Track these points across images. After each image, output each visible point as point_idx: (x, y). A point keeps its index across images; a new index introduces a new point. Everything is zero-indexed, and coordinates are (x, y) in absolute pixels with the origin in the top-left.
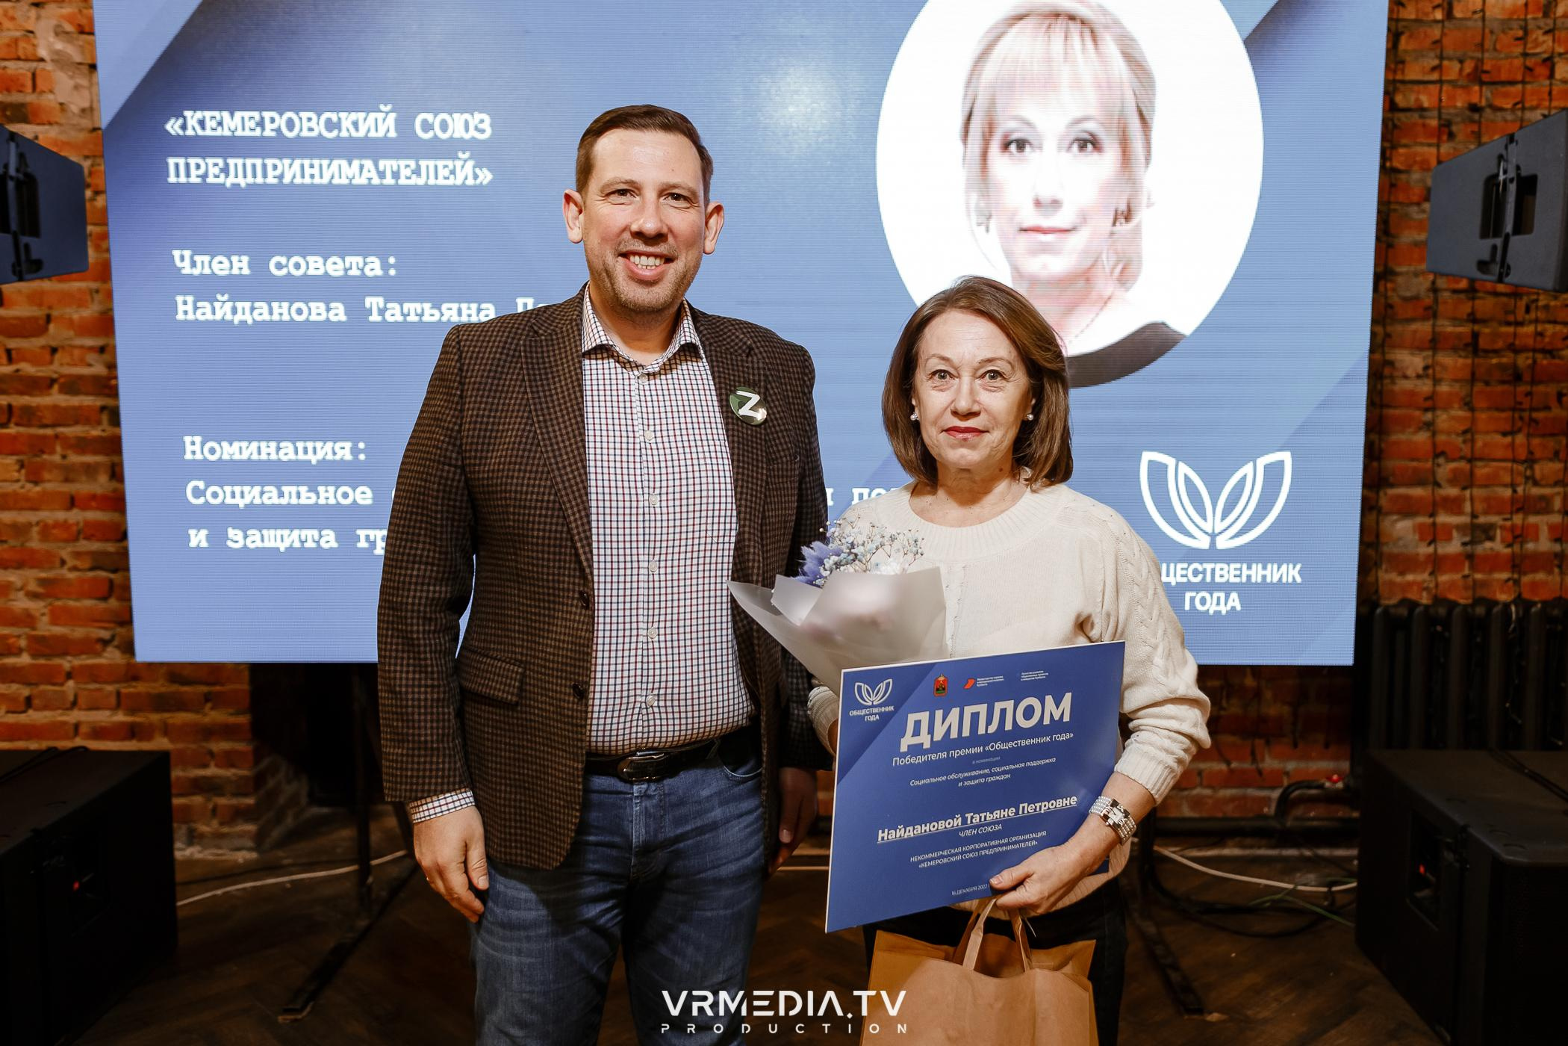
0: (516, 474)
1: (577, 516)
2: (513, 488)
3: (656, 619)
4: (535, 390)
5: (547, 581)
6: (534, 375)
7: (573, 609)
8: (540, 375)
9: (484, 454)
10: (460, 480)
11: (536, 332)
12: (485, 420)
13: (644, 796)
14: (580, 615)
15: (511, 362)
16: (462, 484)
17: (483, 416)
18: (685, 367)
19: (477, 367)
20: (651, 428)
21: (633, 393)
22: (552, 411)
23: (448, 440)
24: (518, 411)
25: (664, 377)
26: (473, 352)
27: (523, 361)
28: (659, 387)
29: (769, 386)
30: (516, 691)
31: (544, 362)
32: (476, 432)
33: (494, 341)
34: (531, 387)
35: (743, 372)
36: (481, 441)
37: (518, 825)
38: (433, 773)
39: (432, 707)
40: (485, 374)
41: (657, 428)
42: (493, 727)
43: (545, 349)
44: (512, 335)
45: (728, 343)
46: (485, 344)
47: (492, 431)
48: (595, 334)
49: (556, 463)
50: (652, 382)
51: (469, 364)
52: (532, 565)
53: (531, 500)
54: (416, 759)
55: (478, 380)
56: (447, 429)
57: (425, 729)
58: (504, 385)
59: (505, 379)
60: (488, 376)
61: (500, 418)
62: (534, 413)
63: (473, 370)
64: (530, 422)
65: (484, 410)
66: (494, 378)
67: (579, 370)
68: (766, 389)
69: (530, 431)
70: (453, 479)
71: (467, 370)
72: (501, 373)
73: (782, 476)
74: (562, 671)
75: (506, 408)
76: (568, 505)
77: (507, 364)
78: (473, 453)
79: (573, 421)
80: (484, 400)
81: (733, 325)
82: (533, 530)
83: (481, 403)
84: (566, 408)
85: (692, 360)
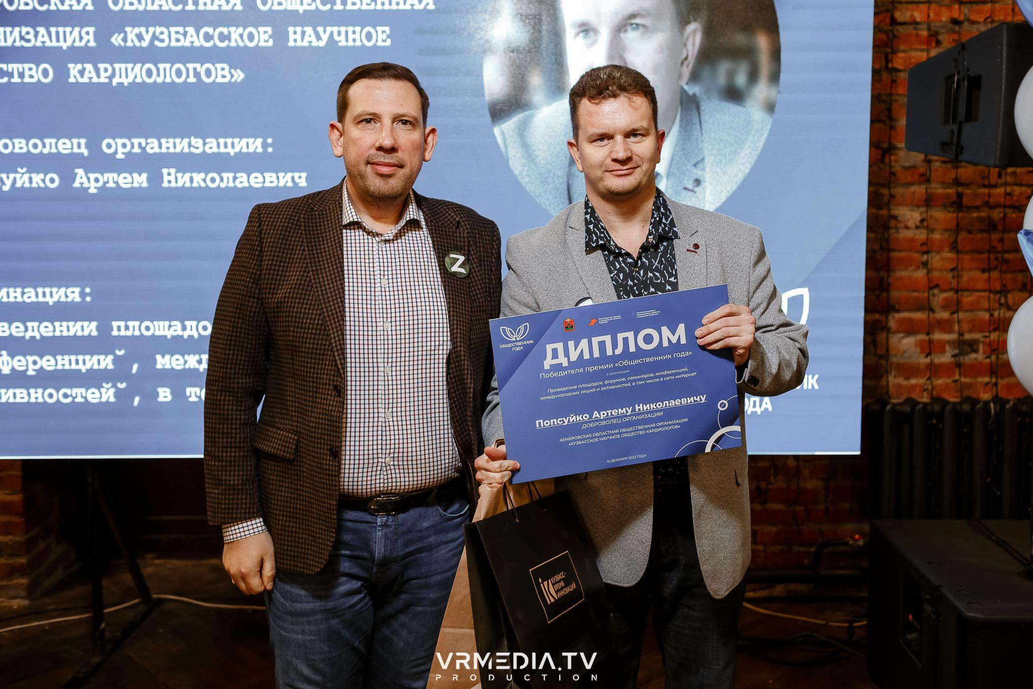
1: (336, 335)
3: (391, 406)
4: (310, 248)
5: (313, 377)
6: (310, 238)
7: (329, 397)
8: (314, 238)
9: (275, 291)
10: (260, 308)
11: (312, 209)
12: (277, 268)
13: (385, 525)
14: (334, 401)
15: (295, 229)
16: (262, 310)
17: (275, 265)
18: (410, 235)
19: (271, 232)
20: (386, 277)
21: (374, 253)
22: (322, 263)
23: (252, 280)
24: (299, 263)
25: (395, 242)
26: (269, 221)
27: (303, 228)
28: (392, 249)
29: (471, 249)
30: (293, 451)
31: (317, 230)
32: (271, 277)
33: (284, 215)
34: (308, 246)
35: (453, 240)
36: (274, 282)
37: (290, 543)
38: (239, 506)
39: (239, 461)
40: (277, 236)
41: (390, 277)
42: (277, 475)
43: (318, 220)
44: (296, 210)
45: (443, 219)
46: (277, 216)
47: (281, 276)
48: (349, 214)
49: (324, 299)
50: (388, 245)
51: (266, 229)
52: (304, 367)
53: (306, 323)
54: (227, 497)
55: (272, 240)
56: (252, 273)
57: (234, 476)
58: (290, 245)
59: (291, 241)
60: (279, 238)
61: (287, 267)
62: (309, 265)
63: (269, 234)
64: (307, 270)
65: (277, 261)
66: (283, 239)
67: (340, 236)
68: (469, 251)
69: (307, 277)
70: (256, 308)
71: (265, 234)
72: (288, 236)
73: (480, 311)
74: (321, 439)
75: (291, 261)
76: (330, 327)
77: (292, 230)
78: (268, 291)
79: (336, 271)
80: (276, 254)
81: (447, 206)
82: (305, 343)
83: (274, 256)
84: (332, 262)
85: (412, 231)
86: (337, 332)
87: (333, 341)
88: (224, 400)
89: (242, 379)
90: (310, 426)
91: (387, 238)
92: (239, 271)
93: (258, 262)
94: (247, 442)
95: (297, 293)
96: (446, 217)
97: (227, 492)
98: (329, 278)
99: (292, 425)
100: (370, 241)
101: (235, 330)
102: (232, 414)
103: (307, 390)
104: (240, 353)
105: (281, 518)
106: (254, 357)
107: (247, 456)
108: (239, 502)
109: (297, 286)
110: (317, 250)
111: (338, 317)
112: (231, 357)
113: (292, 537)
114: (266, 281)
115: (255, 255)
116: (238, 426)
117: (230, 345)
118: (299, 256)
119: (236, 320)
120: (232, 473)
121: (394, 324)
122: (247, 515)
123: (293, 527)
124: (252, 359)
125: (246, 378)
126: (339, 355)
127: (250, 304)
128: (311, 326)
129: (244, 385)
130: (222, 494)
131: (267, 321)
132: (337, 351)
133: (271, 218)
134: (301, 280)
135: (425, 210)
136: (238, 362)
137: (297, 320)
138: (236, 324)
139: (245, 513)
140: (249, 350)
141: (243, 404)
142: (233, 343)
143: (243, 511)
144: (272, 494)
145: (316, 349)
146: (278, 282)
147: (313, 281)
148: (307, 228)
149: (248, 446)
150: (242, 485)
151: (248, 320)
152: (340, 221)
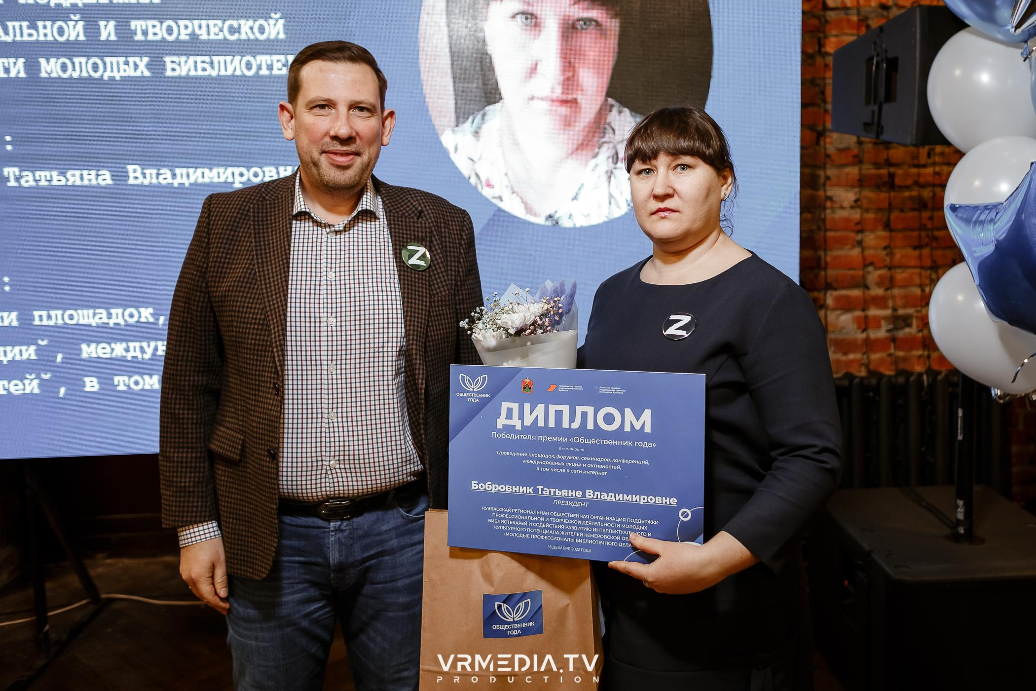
0: (240, 299)
1: (276, 329)
2: (237, 309)
3: (335, 406)
4: (258, 240)
5: (255, 375)
6: (259, 229)
7: (269, 396)
8: (263, 229)
9: (220, 284)
10: (208, 303)
11: (264, 198)
12: (223, 260)
13: (338, 530)
14: (274, 400)
15: (244, 219)
16: (209, 305)
18: (364, 225)
19: (220, 222)
20: (333, 270)
21: (323, 245)
22: (268, 255)
23: (198, 274)
24: (246, 255)
25: (347, 233)
26: (218, 212)
27: (252, 219)
28: (342, 240)
29: (433, 239)
30: (239, 452)
31: (267, 220)
32: (216, 269)
33: (234, 204)
34: (255, 238)
35: (414, 231)
36: (219, 275)
37: (239, 548)
38: (190, 509)
39: (191, 462)
40: (225, 227)
41: (338, 270)
42: (228, 477)
43: (269, 210)
44: (247, 200)
45: (404, 209)
46: (227, 206)
47: (227, 268)
48: (300, 203)
49: (267, 293)
50: (338, 236)
51: (215, 220)
52: (247, 363)
53: (248, 318)
54: (178, 499)
55: (220, 231)
56: (199, 266)
57: (186, 477)
58: (238, 236)
59: (239, 232)
60: (227, 230)
61: (234, 259)
62: (255, 257)
63: (217, 224)
64: (253, 262)
65: (223, 253)
67: (288, 227)
68: (431, 241)
69: (252, 269)
70: (203, 302)
71: (213, 225)
72: (237, 227)
73: (442, 306)
74: (262, 439)
75: (238, 252)
76: (271, 322)
77: (242, 221)
78: (213, 284)
79: (281, 263)
80: (223, 245)
81: (410, 194)
82: (248, 339)
83: (220, 248)
84: (278, 253)
85: (367, 221)
86: (278, 327)
87: (273, 336)
88: (176, 399)
89: (194, 376)
90: (252, 426)
91: (337, 229)
92: (189, 264)
93: (205, 255)
94: (200, 443)
96: (408, 207)
97: (178, 494)
98: (274, 270)
99: (239, 425)
100: (320, 232)
101: (185, 325)
102: (183, 414)
103: (250, 389)
104: (191, 349)
105: (231, 520)
106: (205, 354)
107: (200, 457)
108: (190, 504)
109: (242, 279)
110: (264, 241)
111: (279, 312)
112: (181, 353)
113: (241, 540)
114: (211, 274)
115: (202, 247)
116: (190, 426)
117: (180, 341)
118: (247, 248)
119: (186, 315)
120: (183, 474)
121: (339, 319)
122: (198, 519)
123: (242, 530)
124: (203, 356)
125: (198, 376)
126: (277, 351)
127: (197, 298)
128: (253, 321)
129: (196, 383)
130: (173, 496)
131: (215, 317)
132: (277, 347)
133: (220, 208)
134: (246, 273)
135: (385, 199)
136: (190, 358)
138: (185, 319)
139: (196, 517)
140: (198, 347)
141: (195, 402)
142: (183, 339)
143: (194, 514)
144: (222, 496)
145: (258, 345)
146: (223, 275)
147: (258, 274)
148: (256, 219)
149: (201, 447)
150: (194, 487)
151: (197, 316)
152: (290, 209)
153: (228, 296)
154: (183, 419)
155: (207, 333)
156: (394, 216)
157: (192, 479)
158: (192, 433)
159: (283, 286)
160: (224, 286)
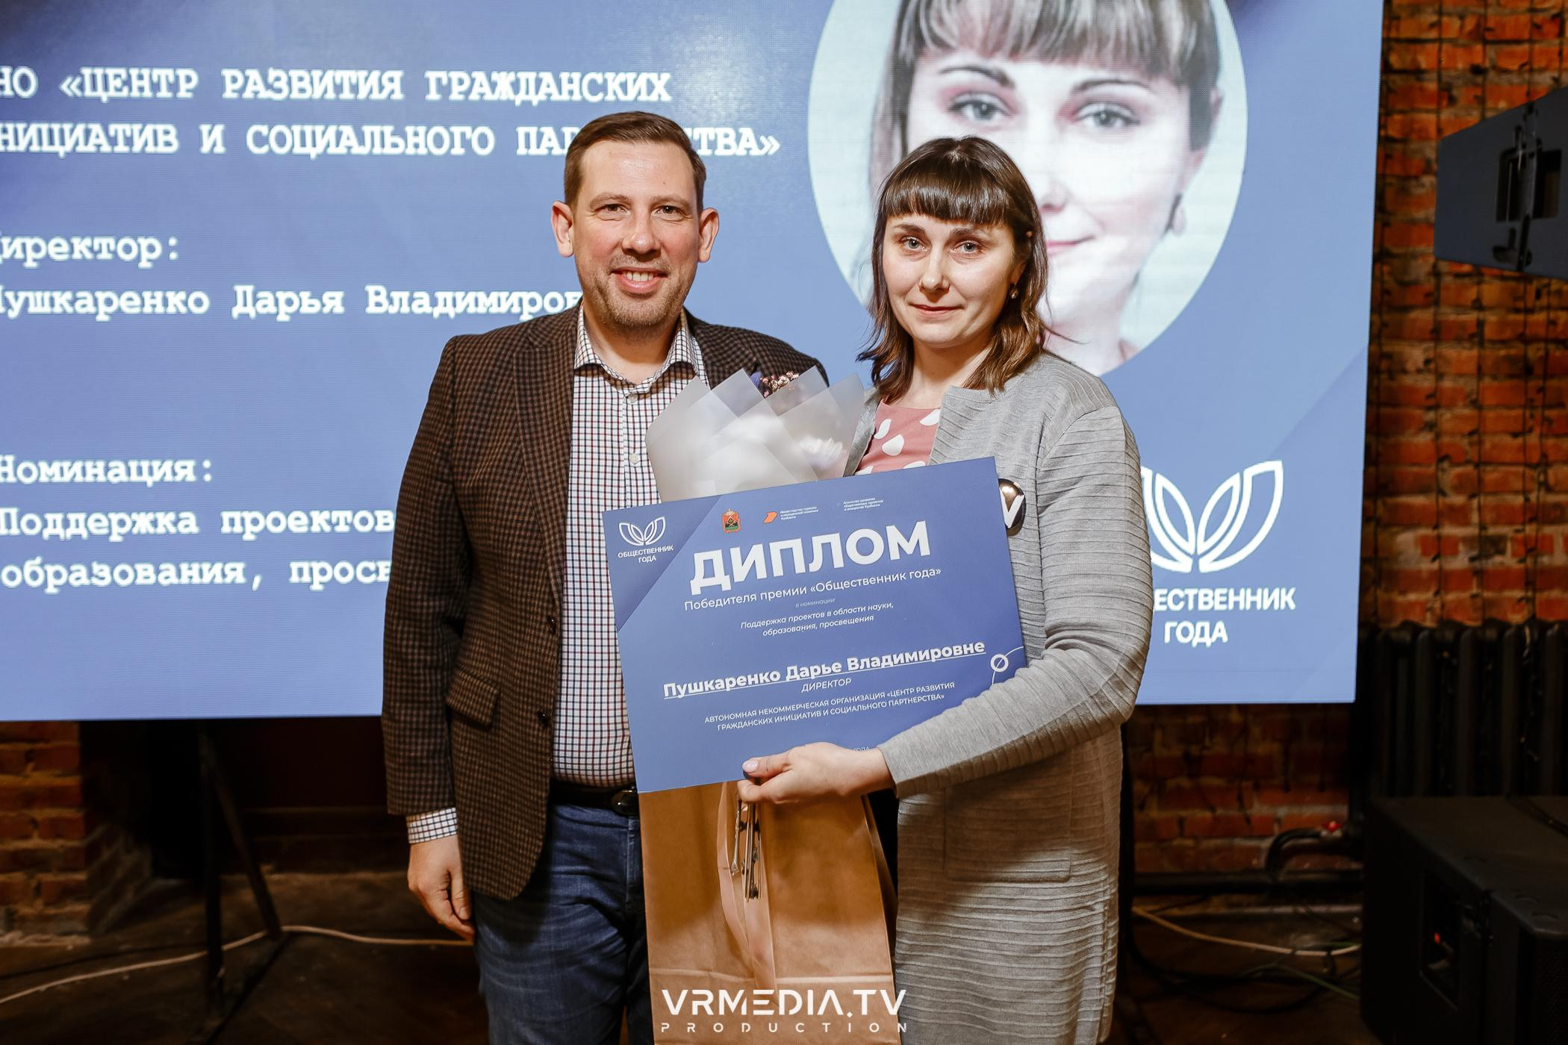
1: (552, 538)
2: (496, 507)
4: (524, 405)
5: (521, 603)
6: (525, 390)
7: (541, 634)
8: (531, 389)
9: (472, 471)
10: (451, 496)
11: (531, 343)
12: (475, 435)
14: (548, 640)
16: (453, 500)
17: (473, 432)
18: (677, 385)
19: (469, 380)
20: (637, 451)
21: (621, 414)
22: (539, 429)
23: (439, 454)
24: (507, 428)
25: (654, 396)
26: (466, 364)
27: (515, 374)
28: (649, 407)
30: (490, 712)
31: (536, 377)
32: (465, 448)
33: (489, 354)
34: (520, 402)
36: (469, 457)
38: (423, 789)
39: (424, 723)
40: (477, 387)
41: (643, 450)
43: (538, 362)
44: (507, 345)
45: (733, 360)
46: (479, 356)
47: (481, 447)
48: (586, 351)
49: (539, 484)
50: (642, 402)
51: (462, 377)
52: (509, 585)
53: (512, 520)
54: (407, 775)
56: (440, 443)
57: (416, 744)
58: (495, 400)
59: (497, 393)
60: (479, 390)
61: (490, 434)
62: (521, 431)
63: (465, 383)
64: (517, 439)
65: (475, 425)
66: (485, 391)
67: (568, 386)
69: (516, 449)
70: (445, 495)
71: (459, 384)
72: (493, 386)
74: (528, 697)
75: (496, 425)
76: (545, 528)
77: (500, 378)
79: (558, 440)
80: (475, 414)
81: (740, 338)
82: (511, 550)
83: (471, 417)
84: (554, 427)
85: (682, 378)
86: (554, 534)
87: (548, 548)
88: (402, 632)
89: (428, 601)
90: (513, 676)
91: (640, 390)
92: (425, 439)
93: (449, 427)
94: (436, 695)
95: (501, 475)
96: (738, 357)
97: (407, 768)
98: (549, 451)
99: (492, 673)
100: (615, 395)
101: (417, 527)
102: (413, 654)
103: (513, 622)
106: (444, 569)
107: (436, 716)
108: (423, 783)
109: (502, 464)
110: (533, 408)
111: (556, 512)
112: (411, 568)
114: (458, 456)
115: (445, 415)
116: (422, 671)
118: (508, 418)
120: (414, 740)
122: (434, 804)
124: (441, 572)
125: (434, 600)
126: (554, 571)
127: (437, 490)
129: (431, 611)
130: (399, 770)
131: (461, 516)
132: (553, 564)
133: (469, 359)
134: (508, 454)
135: (704, 346)
136: (422, 575)
137: (500, 515)
139: (431, 800)
140: (436, 559)
143: (428, 797)
145: (526, 560)
146: (475, 458)
147: (525, 456)
148: (521, 374)
149: (437, 702)
150: (428, 758)
151: (434, 514)
152: (571, 362)
153: (483, 487)
154: (413, 660)
155: (448, 539)
156: (718, 371)
157: (426, 747)
158: (425, 681)
159: (561, 476)
160: (478, 474)
